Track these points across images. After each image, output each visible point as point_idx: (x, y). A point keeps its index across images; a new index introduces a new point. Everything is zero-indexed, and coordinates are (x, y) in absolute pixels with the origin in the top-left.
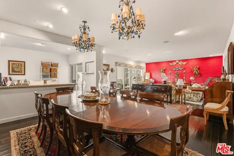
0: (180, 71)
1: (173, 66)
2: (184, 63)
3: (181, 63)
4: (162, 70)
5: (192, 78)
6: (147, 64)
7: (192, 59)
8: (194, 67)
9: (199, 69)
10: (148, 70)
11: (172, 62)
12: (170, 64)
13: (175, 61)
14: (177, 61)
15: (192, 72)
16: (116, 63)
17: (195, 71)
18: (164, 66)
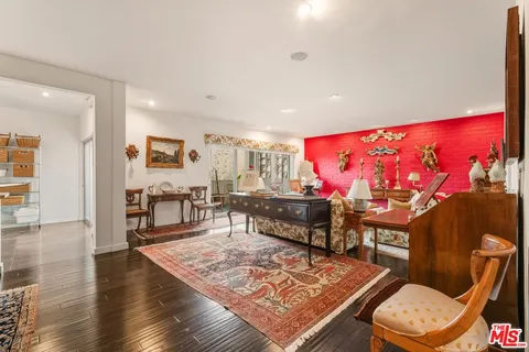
0: (387, 158)
1: (371, 145)
2: (399, 136)
3: (389, 136)
4: (341, 156)
5: (413, 177)
6: (308, 141)
7: (420, 124)
8: (423, 147)
9: (437, 151)
10: (309, 156)
11: (366, 133)
12: (363, 139)
13: (374, 131)
14: (380, 132)
15: (418, 159)
16: (208, 136)
17: (428, 156)
18: (348, 146)
